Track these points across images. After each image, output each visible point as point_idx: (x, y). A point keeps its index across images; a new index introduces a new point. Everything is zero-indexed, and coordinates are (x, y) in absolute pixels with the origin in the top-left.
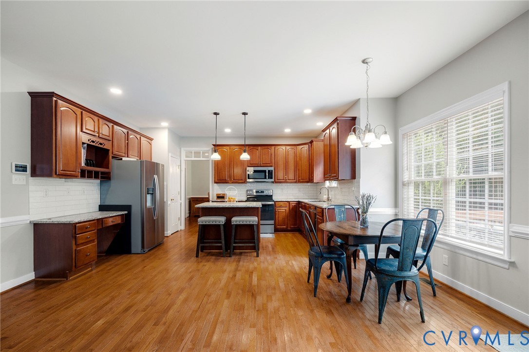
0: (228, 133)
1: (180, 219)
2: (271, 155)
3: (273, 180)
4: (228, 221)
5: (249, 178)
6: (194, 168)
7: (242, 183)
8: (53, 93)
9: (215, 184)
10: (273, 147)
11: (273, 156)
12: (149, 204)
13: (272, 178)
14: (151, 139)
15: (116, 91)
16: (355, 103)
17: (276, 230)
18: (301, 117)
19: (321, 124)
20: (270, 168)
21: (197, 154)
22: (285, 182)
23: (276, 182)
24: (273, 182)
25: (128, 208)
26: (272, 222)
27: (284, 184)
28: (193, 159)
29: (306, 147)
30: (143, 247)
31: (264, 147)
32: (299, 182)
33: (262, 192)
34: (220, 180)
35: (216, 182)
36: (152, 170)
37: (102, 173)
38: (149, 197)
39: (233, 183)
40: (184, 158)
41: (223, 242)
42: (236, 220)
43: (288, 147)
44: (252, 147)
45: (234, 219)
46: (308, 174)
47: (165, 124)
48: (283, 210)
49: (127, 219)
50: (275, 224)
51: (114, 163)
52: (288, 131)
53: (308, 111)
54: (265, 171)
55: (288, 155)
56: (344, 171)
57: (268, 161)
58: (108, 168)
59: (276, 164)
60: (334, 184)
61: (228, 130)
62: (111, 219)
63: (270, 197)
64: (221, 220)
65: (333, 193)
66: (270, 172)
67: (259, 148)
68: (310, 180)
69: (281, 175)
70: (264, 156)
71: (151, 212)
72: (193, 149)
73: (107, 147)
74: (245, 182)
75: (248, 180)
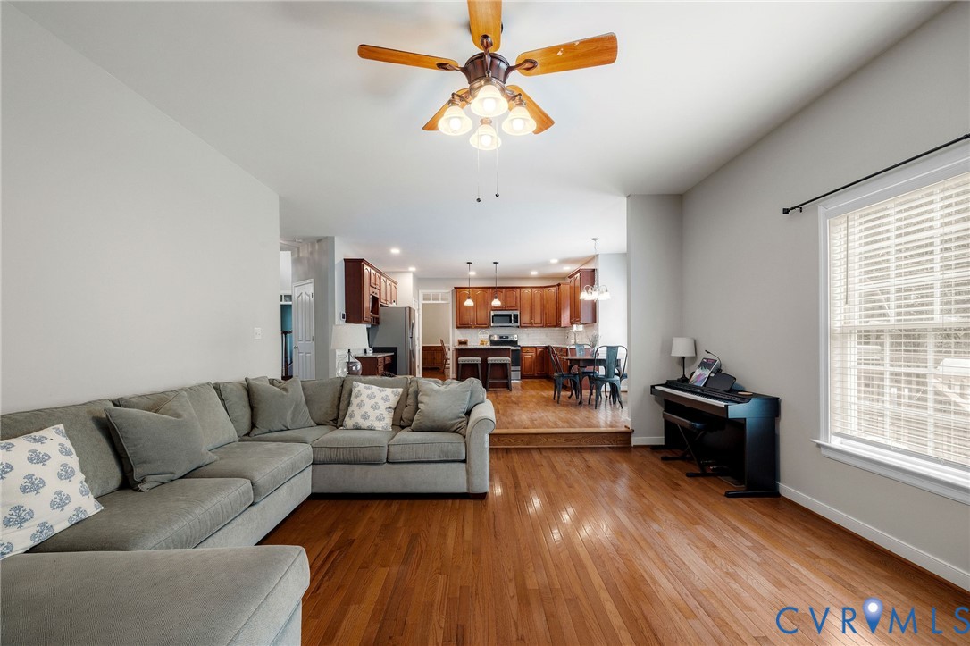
0: (473, 277)
2: (516, 298)
3: (518, 325)
4: (484, 361)
5: (493, 323)
7: (485, 328)
8: (362, 260)
9: (456, 329)
10: (518, 290)
11: (518, 299)
12: (410, 347)
13: (517, 323)
14: (396, 283)
15: (395, 251)
16: (594, 258)
17: (523, 377)
18: (547, 264)
19: (568, 269)
20: (515, 312)
21: (436, 297)
22: (531, 326)
23: (521, 327)
25: (394, 350)
26: (519, 368)
27: (529, 329)
28: (431, 302)
29: (553, 290)
31: (510, 290)
32: (546, 326)
33: (507, 337)
34: (462, 325)
35: (458, 327)
36: (411, 314)
37: (375, 319)
39: (476, 327)
40: (421, 301)
42: (491, 360)
43: (534, 289)
44: (496, 290)
45: (489, 358)
46: (555, 318)
47: (412, 269)
48: (529, 355)
49: (394, 358)
50: (521, 370)
51: (381, 310)
52: (534, 273)
53: (554, 261)
54: (510, 315)
55: (534, 298)
56: (586, 316)
57: (513, 304)
58: (377, 314)
59: (521, 307)
60: (581, 328)
61: (472, 273)
62: (388, 358)
63: (514, 343)
64: (477, 360)
65: (580, 337)
66: (516, 317)
67: (505, 290)
68: (558, 325)
69: (526, 319)
70: (508, 299)
71: (411, 353)
72: (431, 292)
73: (378, 296)
74: (488, 327)
75: (492, 325)
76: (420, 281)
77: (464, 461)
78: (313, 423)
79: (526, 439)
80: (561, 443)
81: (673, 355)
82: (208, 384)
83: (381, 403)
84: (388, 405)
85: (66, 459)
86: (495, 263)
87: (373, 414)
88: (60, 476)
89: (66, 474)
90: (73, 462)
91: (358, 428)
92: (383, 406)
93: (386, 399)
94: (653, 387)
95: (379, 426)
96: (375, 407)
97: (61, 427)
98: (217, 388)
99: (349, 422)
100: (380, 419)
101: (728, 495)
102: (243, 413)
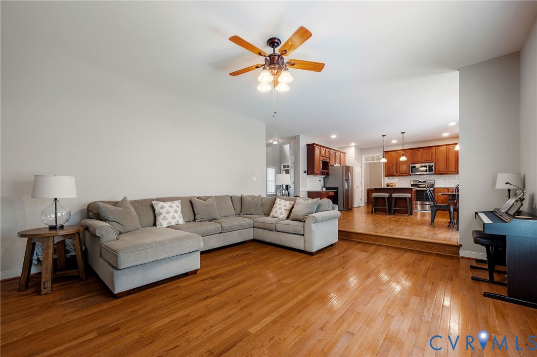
0: (394, 143)
1: (361, 199)
2: (432, 154)
3: (433, 172)
4: (391, 196)
5: (412, 172)
6: (371, 168)
7: (406, 176)
8: (314, 144)
9: (386, 177)
10: (434, 148)
11: (434, 154)
12: (346, 187)
13: (432, 171)
14: (345, 153)
15: (334, 136)
20: (430, 164)
21: (373, 159)
22: (446, 173)
23: (437, 174)
24: (434, 174)
25: (337, 189)
27: (444, 175)
28: (370, 162)
30: (344, 208)
31: (425, 149)
33: (425, 182)
34: (389, 174)
35: (386, 176)
36: (347, 169)
37: (327, 173)
38: (346, 183)
39: (399, 176)
40: (364, 161)
41: (387, 206)
42: (395, 195)
43: (448, 146)
44: (414, 150)
47: (353, 144)
49: (337, 193)
51: (330, 168)
52: (446, 135)
54: (426, 167)
55: (449, 152)
57: (429, 158)
58: (328, 170)
59: (437, 160)
61: (394, 141)
62: (331, 193)
63: (432, 185)
64: (386, 195)
66: (431, 167)
67: (421, 150)
69: (441, 168)
70: (425, 155)
71: (348, 191)
72: (370, 156)
73: (328, 161)
74: (408, 175)
75: (411, 173)
76: (362, 150)
77: (303, 235)
78: (263, 214)
79: (373, 238)
80: (398, 245)
81: (497, 188)
82: (228, 195)
83: (283, 207)
84: (286, 208)
85: (177, 208)
86: (403, 133)
87: (279, 212)
88: (174, 212)
89: (176, 212)
90: (179, 209)
91: (274, 217)
92: (283, 209)
93: (285, 206)
94: (476, 213)
95: (281, 217)
96: (280, 209)
97: (180, 201)
98: (231, 197)
99: (271, 214)
100: (281, 214)
101: (486, 295)
102: (238, 206)
